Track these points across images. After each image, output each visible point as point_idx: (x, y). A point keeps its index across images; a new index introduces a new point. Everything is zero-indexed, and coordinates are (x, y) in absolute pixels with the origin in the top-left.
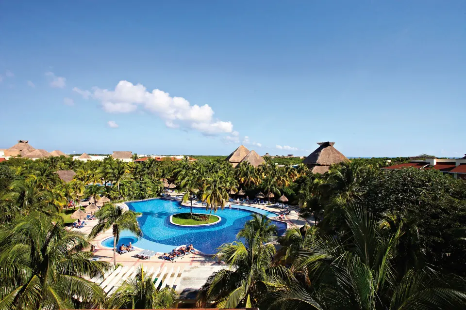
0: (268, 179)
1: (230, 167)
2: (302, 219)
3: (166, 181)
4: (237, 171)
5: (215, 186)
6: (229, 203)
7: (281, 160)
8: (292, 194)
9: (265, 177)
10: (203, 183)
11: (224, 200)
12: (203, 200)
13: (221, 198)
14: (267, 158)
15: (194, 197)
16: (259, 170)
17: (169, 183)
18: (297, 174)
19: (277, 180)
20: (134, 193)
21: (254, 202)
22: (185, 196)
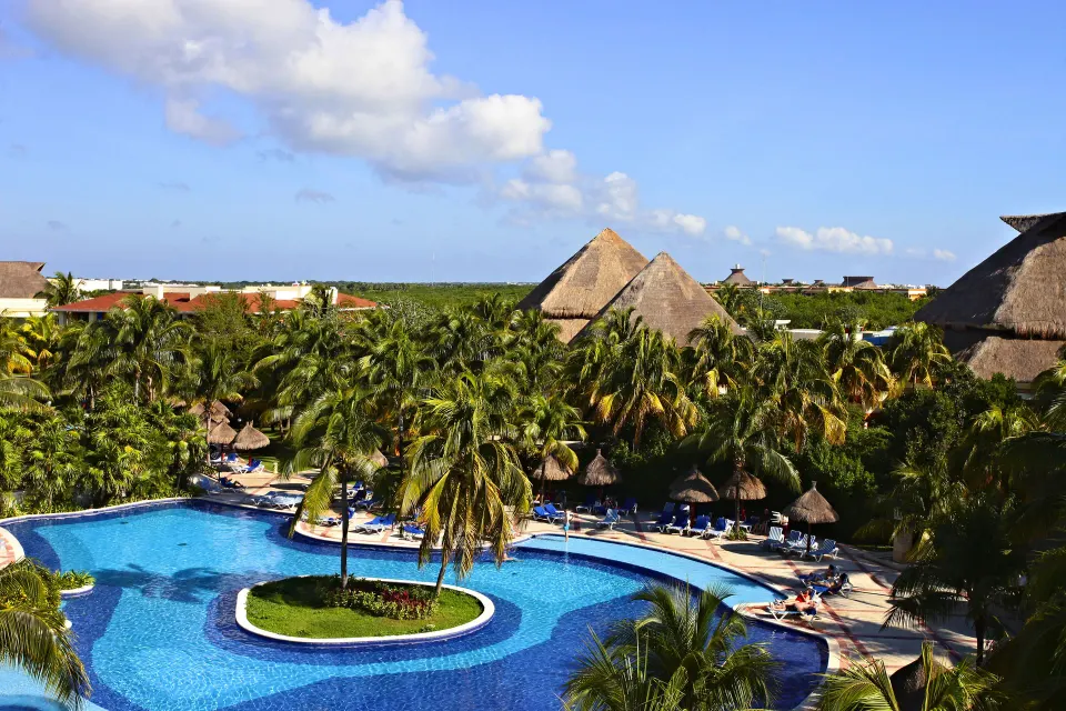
0: (735, 404)
1: (542, 342)
2: (907, 623)
3: (221, 413)
4: (580, 360)
5: (467, 438)
6: (535, 527)
7: (805, 302)
8: (859, 484)
9: (723, 391)
10: (407, 424)
11: (508, 510)
12: (405, 507)
13: (494, 500)
14: (735, 296)
15: (361, 495)
16: (689, 356)
17: (236, 425)
18: (891, 381)
19: (782, 407)
20: (51, 477)
21: (663, 521)
22: (314, 493)
